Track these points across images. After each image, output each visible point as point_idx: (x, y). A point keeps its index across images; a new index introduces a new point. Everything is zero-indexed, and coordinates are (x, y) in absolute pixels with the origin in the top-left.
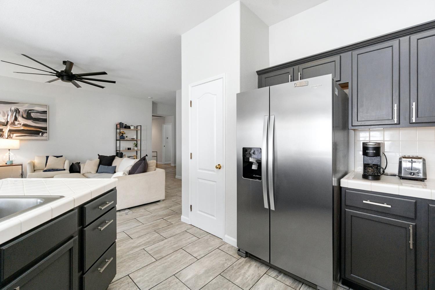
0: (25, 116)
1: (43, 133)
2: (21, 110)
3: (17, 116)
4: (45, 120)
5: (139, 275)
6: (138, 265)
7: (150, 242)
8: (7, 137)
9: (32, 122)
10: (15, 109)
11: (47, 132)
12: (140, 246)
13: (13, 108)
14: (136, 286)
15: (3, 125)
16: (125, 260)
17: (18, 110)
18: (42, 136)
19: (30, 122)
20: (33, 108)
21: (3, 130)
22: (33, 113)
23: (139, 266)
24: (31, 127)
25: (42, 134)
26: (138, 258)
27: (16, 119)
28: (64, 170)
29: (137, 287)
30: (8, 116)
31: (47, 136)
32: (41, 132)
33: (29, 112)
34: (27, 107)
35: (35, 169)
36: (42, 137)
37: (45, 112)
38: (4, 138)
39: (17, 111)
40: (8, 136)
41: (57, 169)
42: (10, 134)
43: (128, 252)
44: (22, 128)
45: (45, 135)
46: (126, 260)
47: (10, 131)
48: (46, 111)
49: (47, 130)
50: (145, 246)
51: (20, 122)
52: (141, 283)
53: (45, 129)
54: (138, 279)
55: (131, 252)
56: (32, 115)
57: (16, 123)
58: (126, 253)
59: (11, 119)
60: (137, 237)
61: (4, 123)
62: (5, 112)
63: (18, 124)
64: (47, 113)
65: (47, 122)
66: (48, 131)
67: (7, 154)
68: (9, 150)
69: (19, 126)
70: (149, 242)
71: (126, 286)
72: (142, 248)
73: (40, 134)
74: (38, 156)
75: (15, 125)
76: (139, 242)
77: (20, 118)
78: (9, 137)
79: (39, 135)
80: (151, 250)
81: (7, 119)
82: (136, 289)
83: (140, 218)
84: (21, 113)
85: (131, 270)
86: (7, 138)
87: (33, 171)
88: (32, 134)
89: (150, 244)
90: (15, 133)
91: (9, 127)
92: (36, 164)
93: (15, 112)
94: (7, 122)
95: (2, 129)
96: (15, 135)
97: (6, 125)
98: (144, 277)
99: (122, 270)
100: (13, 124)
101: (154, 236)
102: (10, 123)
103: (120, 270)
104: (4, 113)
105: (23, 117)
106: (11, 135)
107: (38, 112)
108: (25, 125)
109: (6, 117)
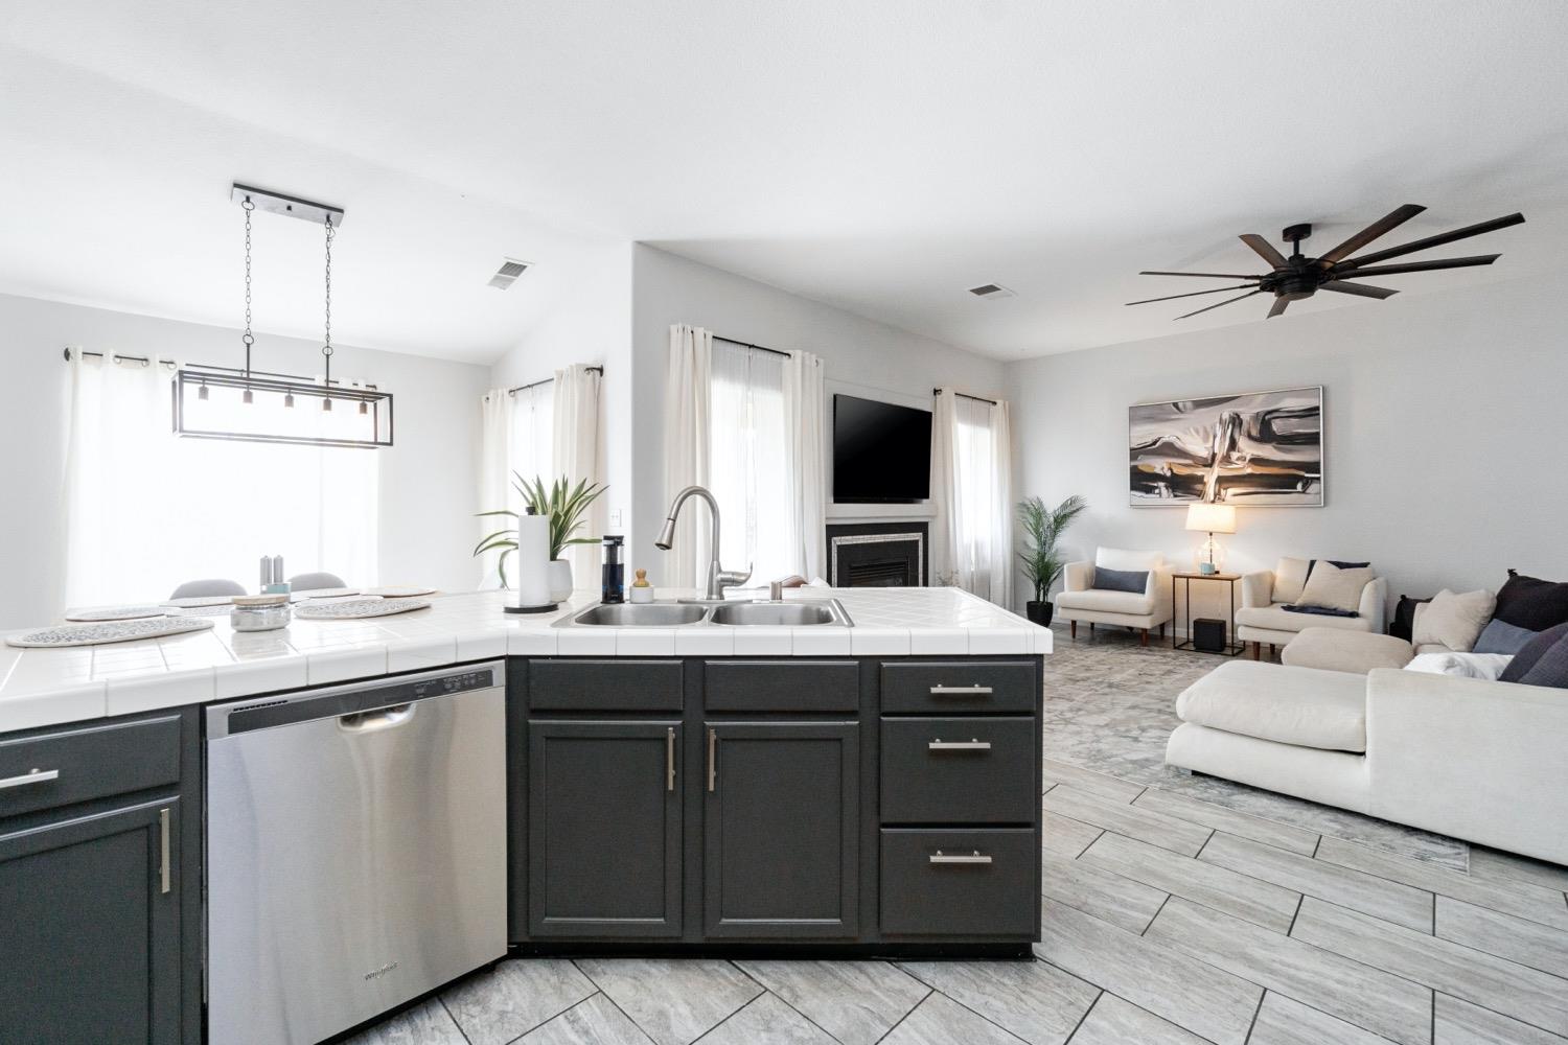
0: (1254, 433)
1: (1307, 483)
2: (1245, 417)
3: (1236, 436)
4: (1312, 440)
5: (1123, 1020)
6: (1166, 1002)
7: (1335, 998)
8: (1212, 498)
9: (1275, 448)
10: (1230, 417)
11: (1319, 479)
12: (1272, 972)
13: (1226, 416)
14: (1073, 1028)
15: (1205, 466)
16: (1160, 956)
17: (1239, 416)
18: (1304, 492)
19: (1268, 452)
20: (1276, 403)
21: (1205, 480)
22: (1277, 421)
23: (1164, 1005)
24: (1270, 466)
25: (1305, 487)
26: (1197, 989)
27: (1233, 445)
28: (1354, 615)
29: (1069, 1033)
30: (1215, 437)
31: (1320, 493)
32: (1301, 478)
33: (1267, 417)
34: (1259, 406)
35: (1274, 598)
36: (1303, 495)
37: (1312, 412)
38: (1206, 502)
39: (1236, 421)
40: (1215, 495)
41: (1335, 610)
42: (1219, 491)
43: (1209, 950)
44: (1249, 471)
45: (1313, 488)
46: (1167, 961)
47: (1221, 480)
48: (1318, 408)
49: (1319, 473)
50: (1288, 989)
51: (1244, 454)
52: (1095, 1038)
53: (1314, 467)
54: (1103, 1024)
55: (1212, 959)
56: (1275, 428)
57: (1234, 455)
58: (1195, 949)
59: (1221, 448)
60: (1316, 944)
61: (1206, 459)
62: (1209, 429)
63: (1238, 459)
64: (1319, 414)
65: (1319, 443)
66: (1322, 475)
67: (1206, 546)
68: (1211, 534)
69: (1241, 464)
70: (1330, 993)
71: (1057, 1001)
72: (1267, 982)
73: (1299, 487)
74: (1285, 558)
75: (1232, 463)
76: (1290, 961)
77: (1242, 442)
78: (1218, 498)
79: (1296, 488)
80: (1287, 1017)
81: (1213, 447)
82: (1064, 1033)
83: (1457, 907)
84: (1245, 426)
85: (1128, 989)
86: (1213, 502)
87: (1269, 602)
88: (1275, 488)
89: (1319, 1002)
90: (1230, 485)
91: (1217, 471)
92: (1278, 583)
93: (1230, 426)
94: (1214, 455)
95: (1203, 477)
96: (1231, 491)
97: (1211, 465)
98: (1126, 1038)
99: (1114, 966)
100: (1227, 459)
101: (1393, 1001)
102: (1219, 458)
103: (1109, 961)
104: (1206, 431)
105: (1250, 437)
106: (1223, 492)
107: (1293, 415)
108: (1255, 461)
109: (1210, 444)
